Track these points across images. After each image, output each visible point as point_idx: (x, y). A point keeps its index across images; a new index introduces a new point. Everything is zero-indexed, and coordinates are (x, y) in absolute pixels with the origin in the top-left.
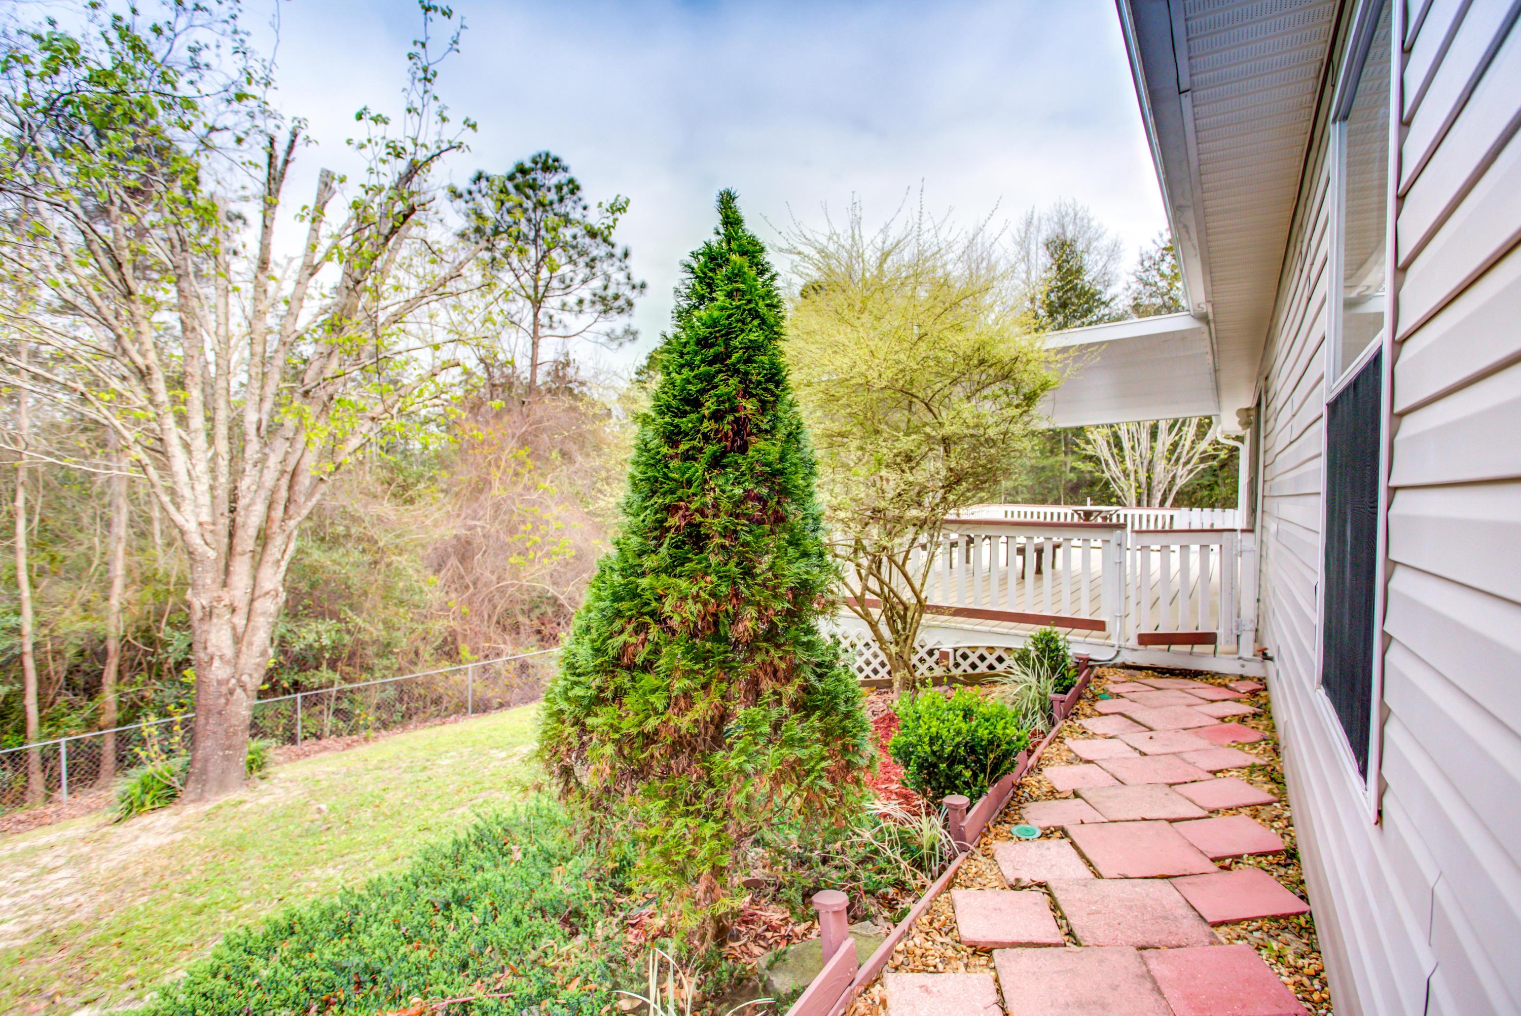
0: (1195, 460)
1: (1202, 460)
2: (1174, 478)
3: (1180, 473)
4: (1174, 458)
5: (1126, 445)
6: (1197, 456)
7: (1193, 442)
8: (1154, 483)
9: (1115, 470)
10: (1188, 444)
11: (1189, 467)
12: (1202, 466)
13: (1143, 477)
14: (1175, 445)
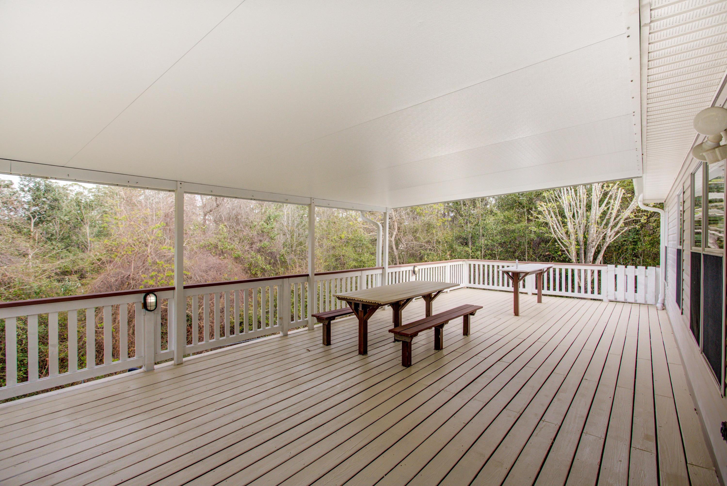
0: (621, 224)
1: (626, 224)
2: (604, 238)
3: (609, 233)
4: (604, 222)
5: (568, 214)
6: (622, 222)
7: (619, 211)
8: (590, 241)
9: (560, 233)
10: (614, 213)
11: (616, 229)
12: (626, 229)
13: (581, 236)
14: (604, 214)
